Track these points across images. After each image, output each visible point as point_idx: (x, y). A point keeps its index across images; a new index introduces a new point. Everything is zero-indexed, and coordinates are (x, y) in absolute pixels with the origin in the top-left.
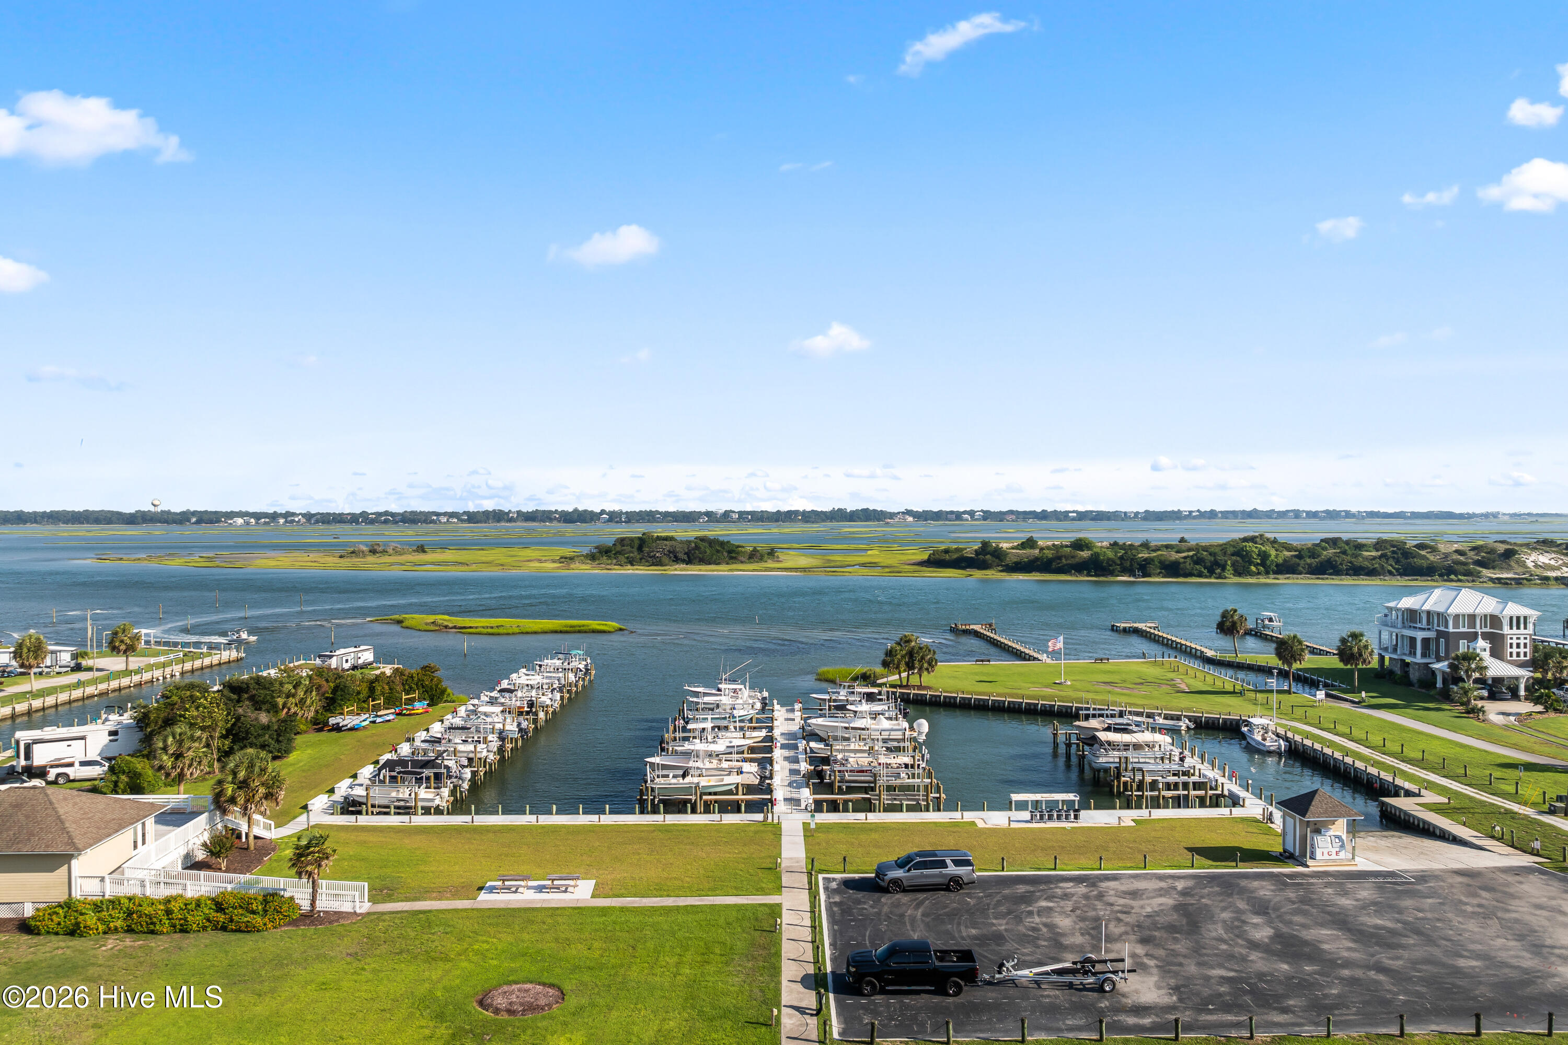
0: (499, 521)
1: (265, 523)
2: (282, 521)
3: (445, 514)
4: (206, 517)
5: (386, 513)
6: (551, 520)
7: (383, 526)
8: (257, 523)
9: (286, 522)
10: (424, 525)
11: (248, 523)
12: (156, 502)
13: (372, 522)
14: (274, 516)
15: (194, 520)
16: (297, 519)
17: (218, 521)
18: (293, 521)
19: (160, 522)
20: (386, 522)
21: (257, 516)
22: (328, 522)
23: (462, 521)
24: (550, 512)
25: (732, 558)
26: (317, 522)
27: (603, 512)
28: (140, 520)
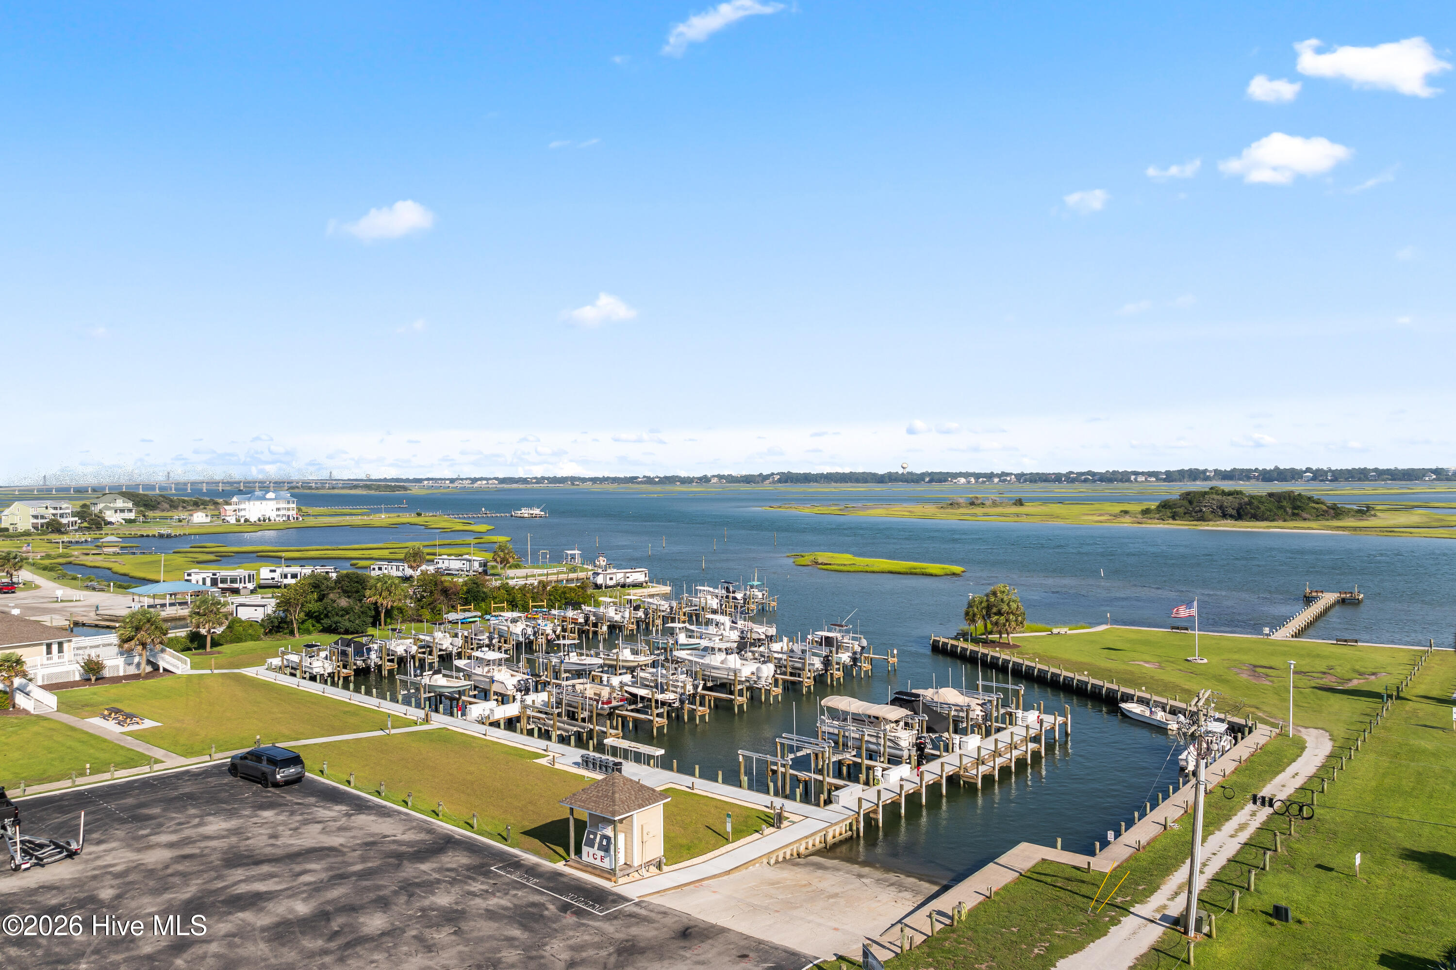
0: (1195, 480)
1: (984, 482)
2: (996, 480)
3: (1143, 473)
4: (936, 477)
5: (1089, 473)
6: (1248, 478)
7: (1084, 484)
8: (976, 482)
9: (1000, 481)
10: (1120, 484)
11: (969, 482)
12: (905, 466)
13: (1073, 481)
14: (990, 476)
15: (927, 479)
16: (1008, 479)
17: (946, 480)
18: (1005, 480)
19: (902, 481)
20: (1086, 481)
21: (977, 476)
22: (1035, 481)
23: (1158, 480)
24: (1250, 471)
25: (1294, 514)
26: (1025, 481)
27: (1308, 470)
28: (887, 479)
